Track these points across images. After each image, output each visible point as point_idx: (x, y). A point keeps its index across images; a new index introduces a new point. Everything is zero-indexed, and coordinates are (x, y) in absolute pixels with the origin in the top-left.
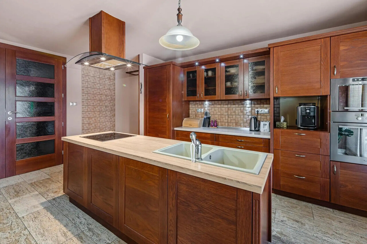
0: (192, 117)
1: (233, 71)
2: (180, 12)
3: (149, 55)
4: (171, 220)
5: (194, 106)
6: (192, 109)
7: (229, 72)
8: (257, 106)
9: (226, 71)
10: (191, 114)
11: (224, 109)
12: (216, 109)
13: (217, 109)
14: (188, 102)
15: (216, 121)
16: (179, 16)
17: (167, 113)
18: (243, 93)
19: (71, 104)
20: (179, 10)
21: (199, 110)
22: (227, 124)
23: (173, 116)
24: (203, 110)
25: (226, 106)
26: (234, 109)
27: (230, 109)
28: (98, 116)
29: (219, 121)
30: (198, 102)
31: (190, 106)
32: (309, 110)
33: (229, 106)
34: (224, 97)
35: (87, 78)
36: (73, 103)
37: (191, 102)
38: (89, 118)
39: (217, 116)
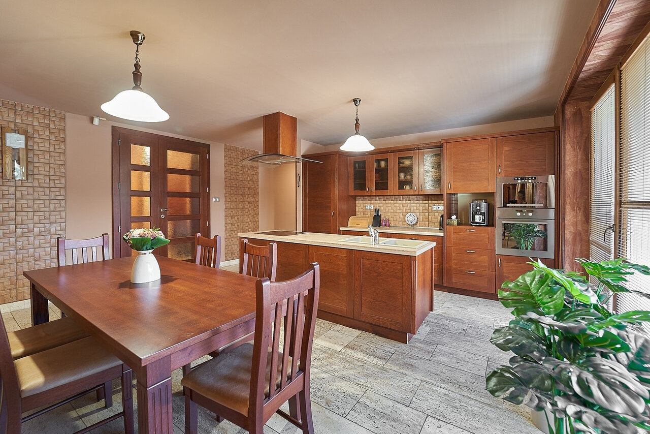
0: (360, 216)
1: (407, 162)
2: (357, 123)
3: (310, 140)
4: (357, 287)
5: (361, 202)
6: (359, 205)
7: (403, 163)
8: (434, 202)
9: (400, 163)
10: (359, 212)
11: (397, 205)
12: (387, 205)
13: (389, 205)
14: (354, 198)
15: (388, 220)
16: (357, 125)
17: (332, 210)
18: (417, 188)
19: (214, 200)
20: (357, 120)
21: (368, 207)
22: (401, 223)
23: (339, 214)
24: (372, 206)
25: (400, 202)
26: (409, 205)
27: (404, 205)
28: (240, 214)
29: (392, 219)
30: (367, 197)
31: (357, 202)
32: (480, 206)
33: (404, 202)
34: (398, 192)
35: (230, 168)
36: (216, 198)
37: (357, 197)
38: (232, 217)
39: (389, 214)
